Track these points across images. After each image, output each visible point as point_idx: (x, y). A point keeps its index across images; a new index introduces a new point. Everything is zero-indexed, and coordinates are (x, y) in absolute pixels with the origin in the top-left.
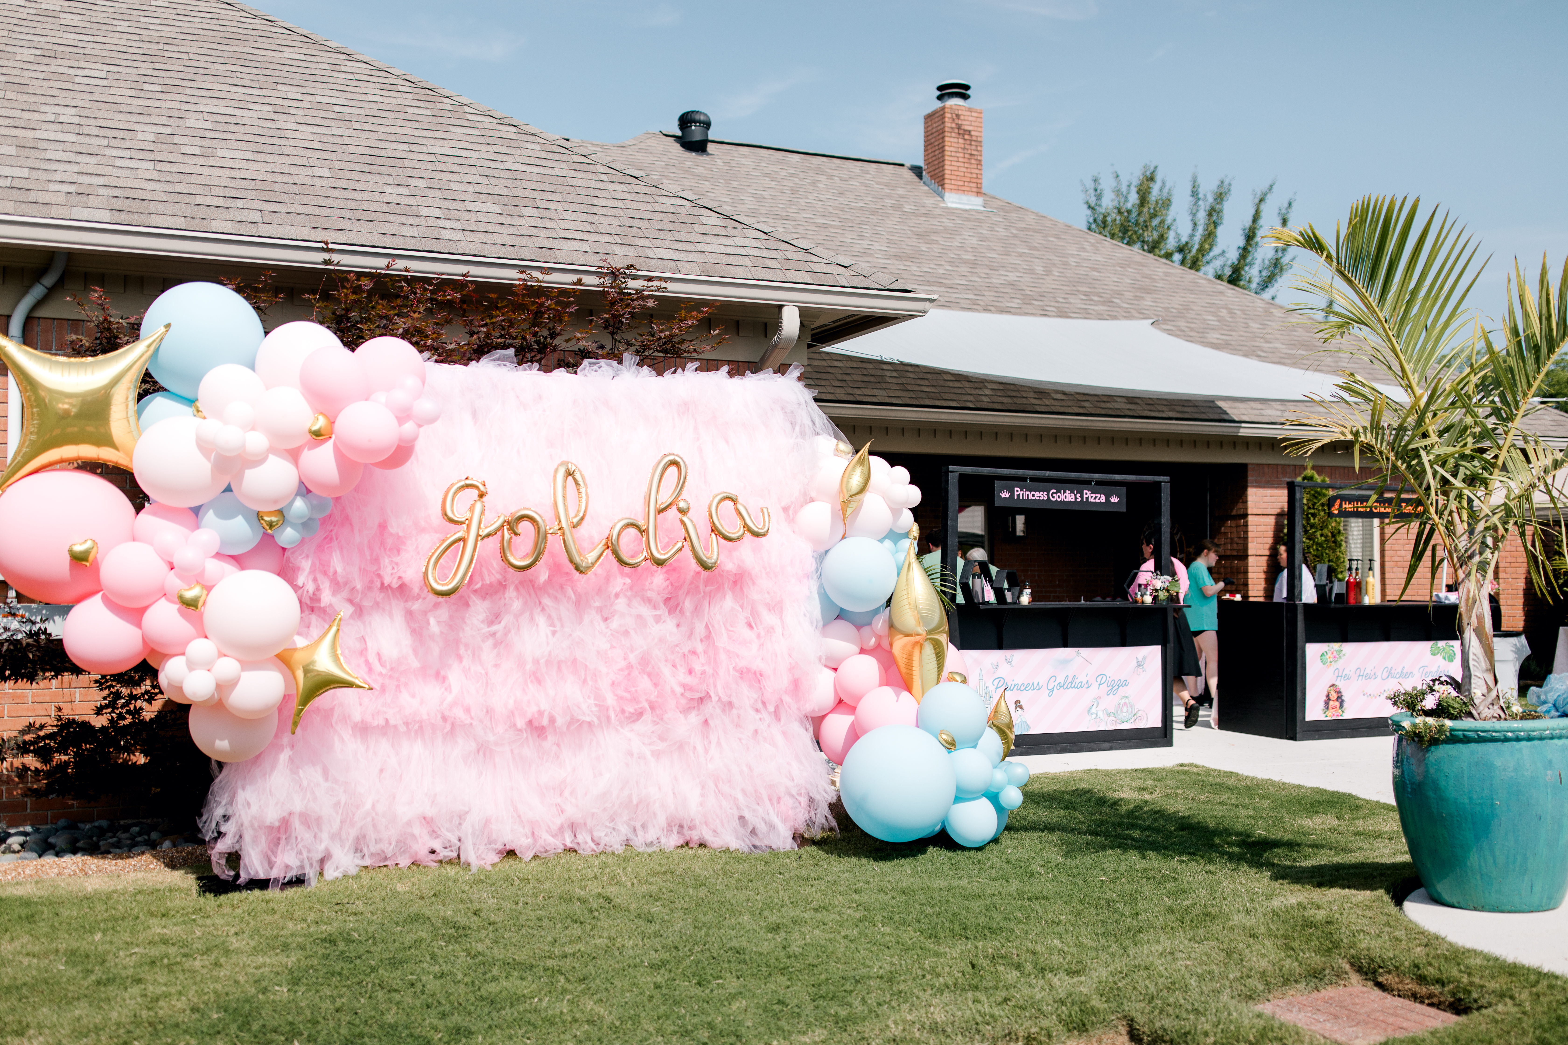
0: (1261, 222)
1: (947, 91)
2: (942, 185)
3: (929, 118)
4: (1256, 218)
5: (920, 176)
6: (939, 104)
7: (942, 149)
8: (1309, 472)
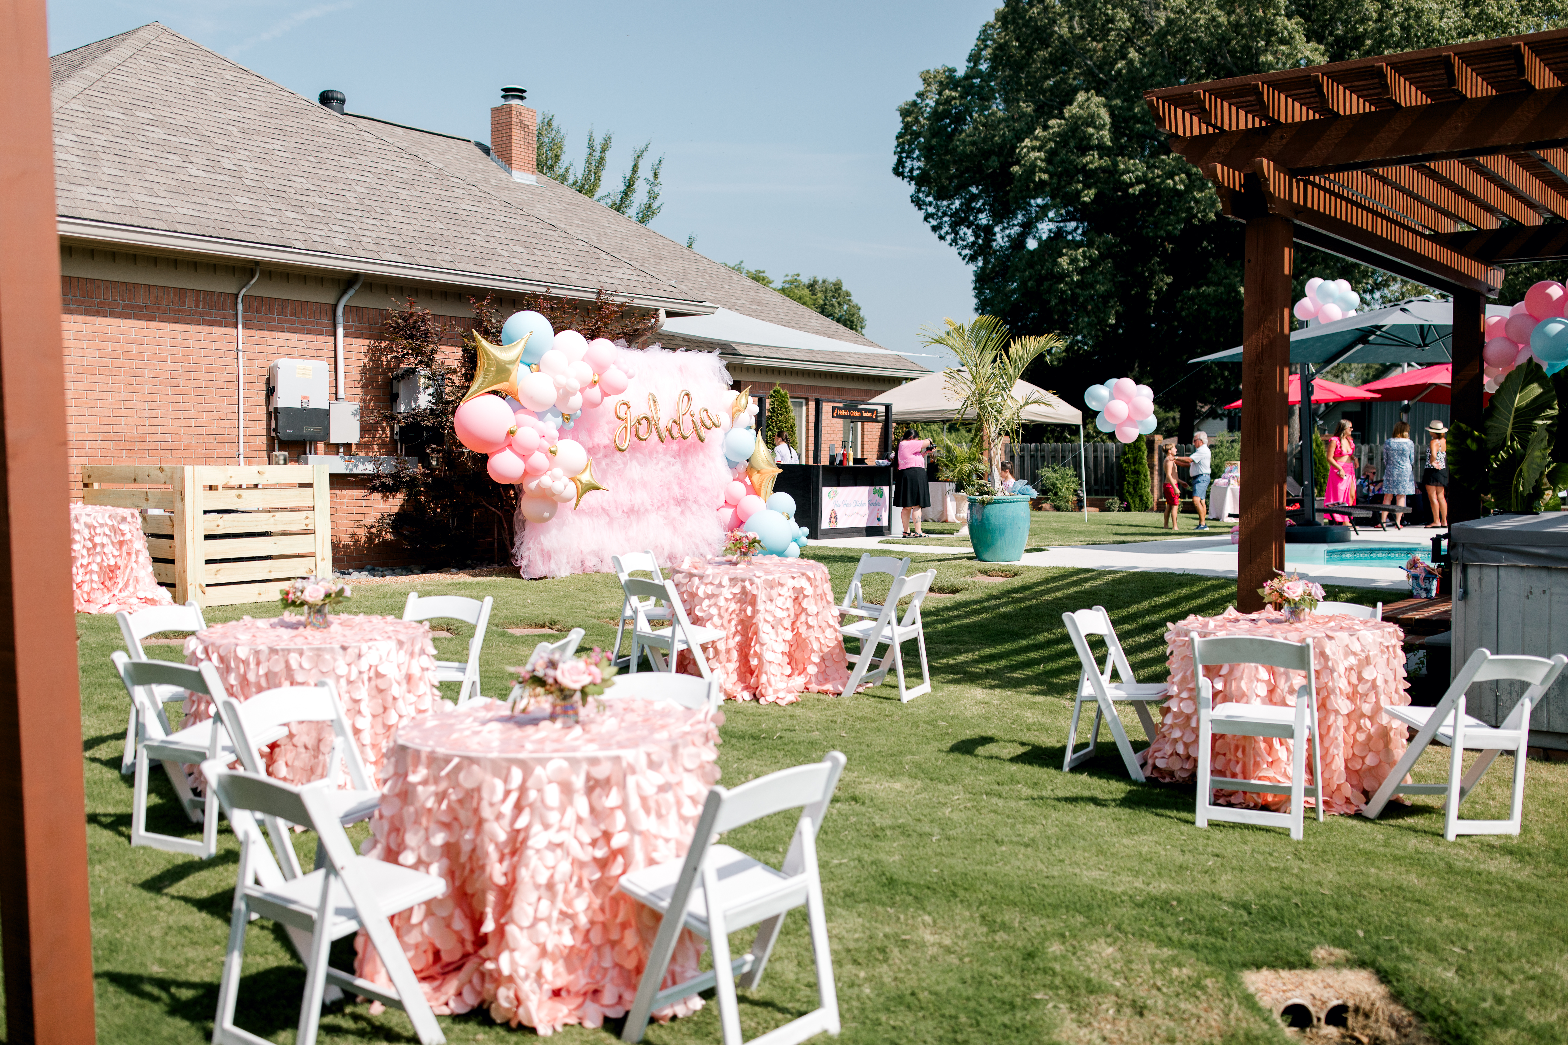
0: (639, 173)
1: (511, 93)
2: (510, 165)
3: (495, 111)
4: (635, 169)
5: (488, 153)
6: (502, 101)
7: (510, 137)
8: (778, 388)
